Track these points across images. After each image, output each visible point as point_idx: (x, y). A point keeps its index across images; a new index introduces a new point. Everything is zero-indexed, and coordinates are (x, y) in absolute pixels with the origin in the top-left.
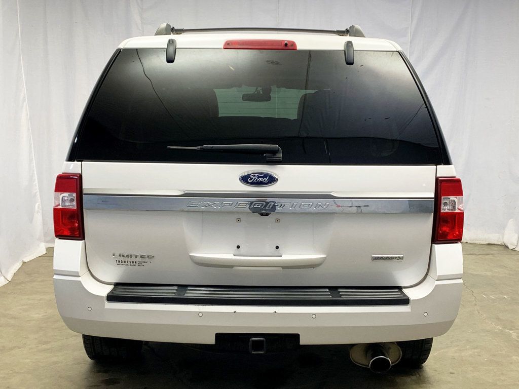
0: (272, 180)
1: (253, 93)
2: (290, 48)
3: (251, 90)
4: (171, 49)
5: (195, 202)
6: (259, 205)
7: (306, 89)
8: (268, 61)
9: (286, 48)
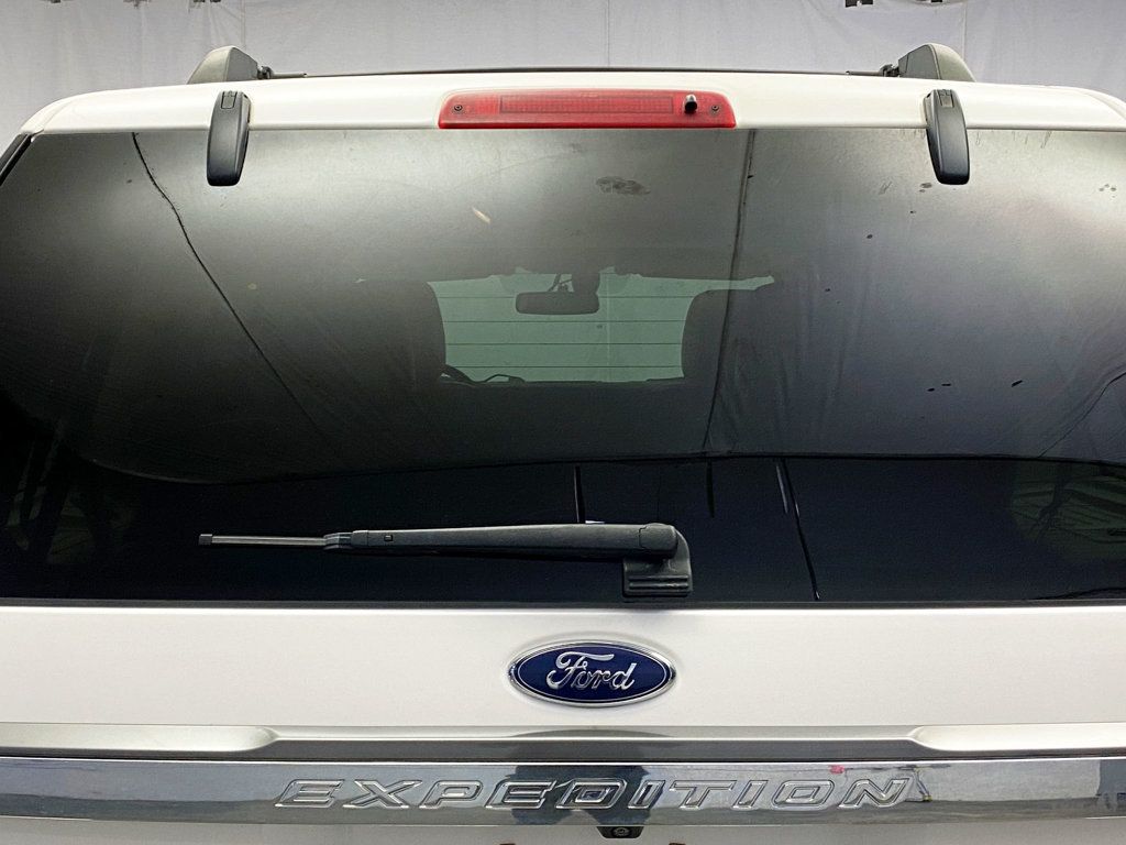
0: (651, 676)
1: (545, 290)
2: (710, 119)
3: (543, 283)
4: (229, 136)
5: (318, 781)
6: (595, 795)
7: (731, 279)
8: (603, 182)
9: (692, 120)
